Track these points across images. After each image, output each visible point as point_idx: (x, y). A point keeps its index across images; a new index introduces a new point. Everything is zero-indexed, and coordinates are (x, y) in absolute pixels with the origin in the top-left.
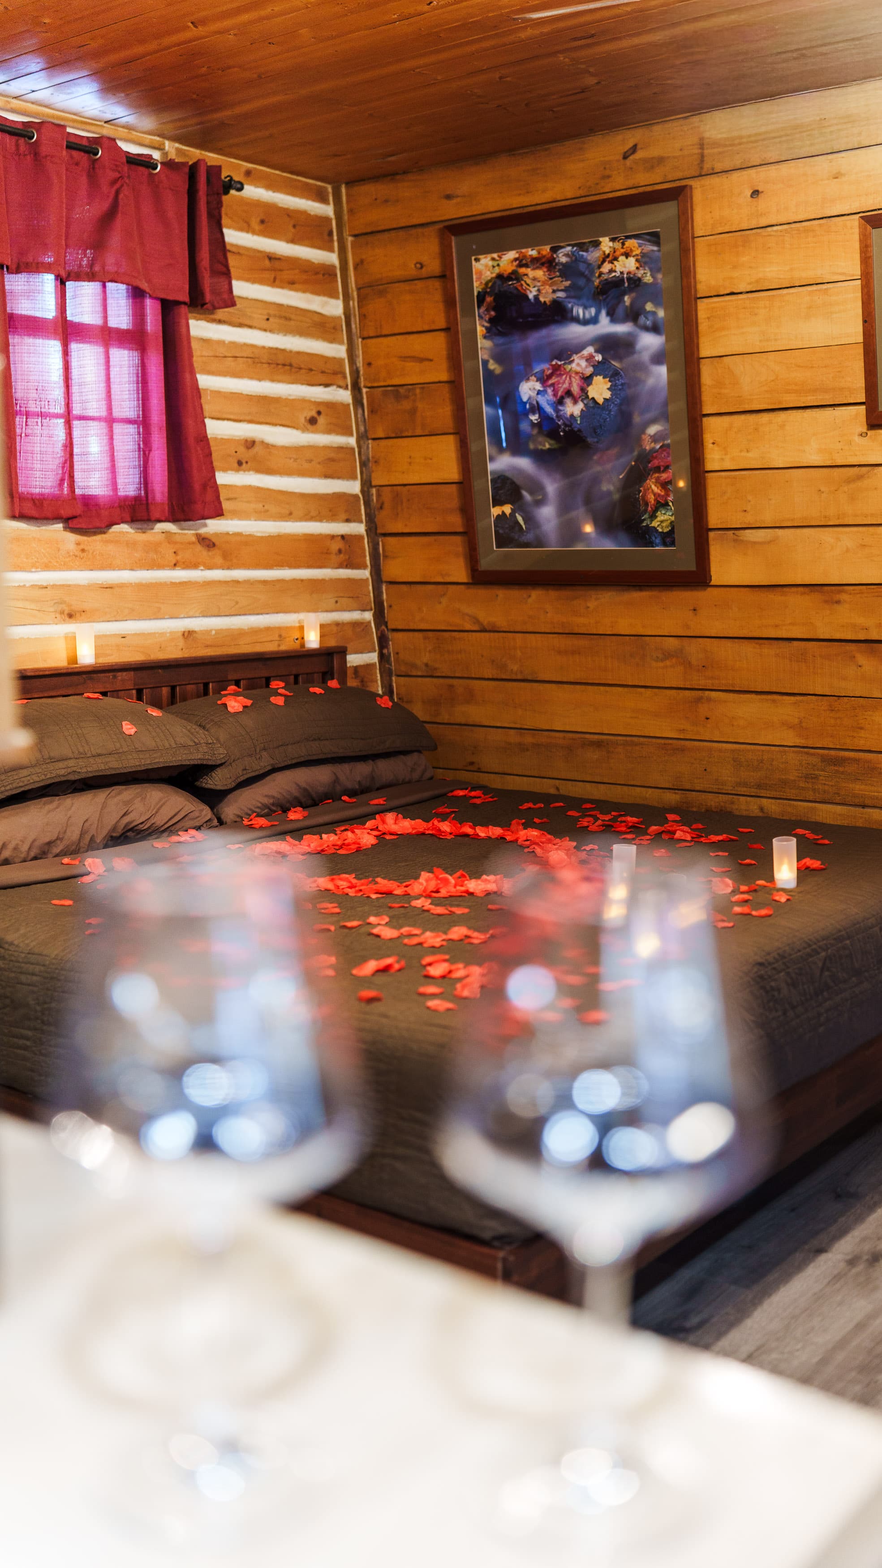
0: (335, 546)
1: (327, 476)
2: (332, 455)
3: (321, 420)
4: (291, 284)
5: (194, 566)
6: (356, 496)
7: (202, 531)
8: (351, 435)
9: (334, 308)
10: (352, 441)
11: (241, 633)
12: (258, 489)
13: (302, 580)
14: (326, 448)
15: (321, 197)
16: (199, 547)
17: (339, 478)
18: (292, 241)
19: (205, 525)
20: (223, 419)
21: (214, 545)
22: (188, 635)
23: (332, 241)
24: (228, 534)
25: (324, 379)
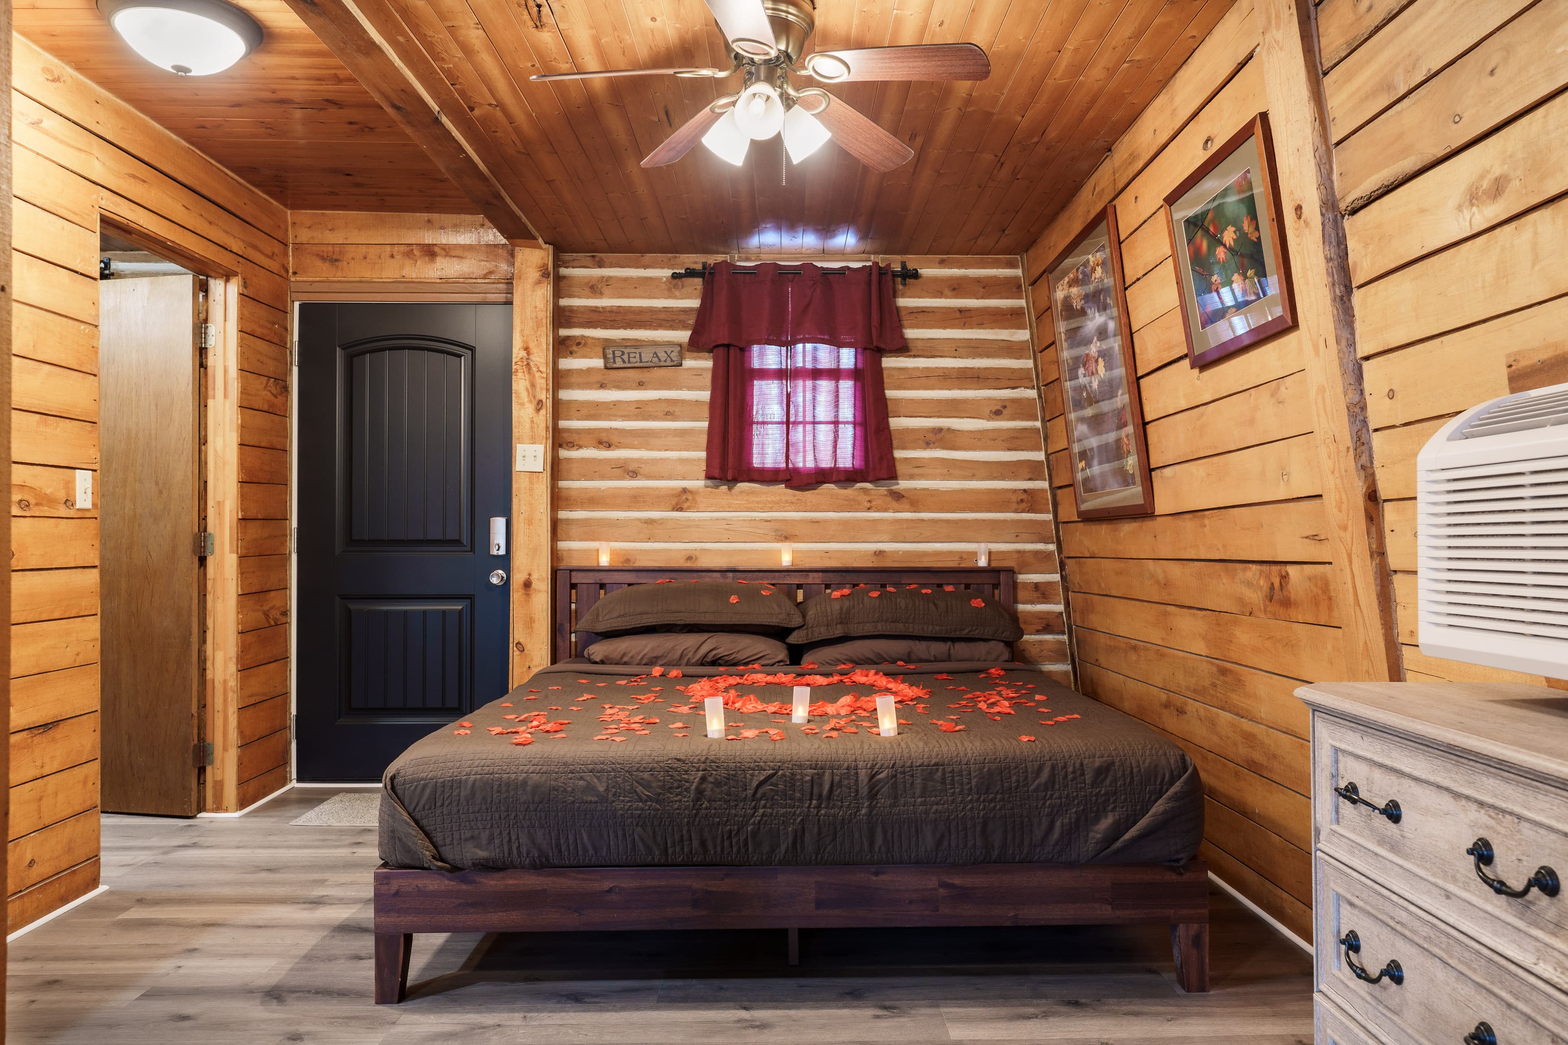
0: (1014, 498)
1: (1009, 449)
2: (1016, 435)
3: (1005, 412)
4: (980, 325)
5: (886, 510)
6: (1042, 462)
7: (894, 488)
8: (1037, 420)
9: (1023, 335)
10: (1038, 424)
11: (925, 554)
12: (943, 460)
13: (984, 520)
14: (1009, 430)
15: (1011, 265)
16: (889, 499)
17: (1023, 450)
18: (983, 298)
19: (898, 484)
20: (916, 417)
21: (903, 496)
22: (879, 553)
23: (1021, 291)
24: (915, 489)
25: (1011, 384)
